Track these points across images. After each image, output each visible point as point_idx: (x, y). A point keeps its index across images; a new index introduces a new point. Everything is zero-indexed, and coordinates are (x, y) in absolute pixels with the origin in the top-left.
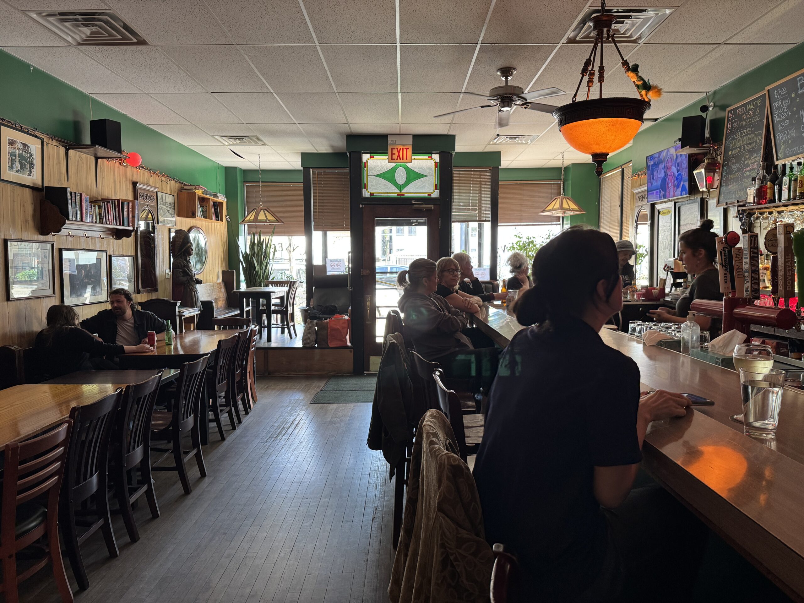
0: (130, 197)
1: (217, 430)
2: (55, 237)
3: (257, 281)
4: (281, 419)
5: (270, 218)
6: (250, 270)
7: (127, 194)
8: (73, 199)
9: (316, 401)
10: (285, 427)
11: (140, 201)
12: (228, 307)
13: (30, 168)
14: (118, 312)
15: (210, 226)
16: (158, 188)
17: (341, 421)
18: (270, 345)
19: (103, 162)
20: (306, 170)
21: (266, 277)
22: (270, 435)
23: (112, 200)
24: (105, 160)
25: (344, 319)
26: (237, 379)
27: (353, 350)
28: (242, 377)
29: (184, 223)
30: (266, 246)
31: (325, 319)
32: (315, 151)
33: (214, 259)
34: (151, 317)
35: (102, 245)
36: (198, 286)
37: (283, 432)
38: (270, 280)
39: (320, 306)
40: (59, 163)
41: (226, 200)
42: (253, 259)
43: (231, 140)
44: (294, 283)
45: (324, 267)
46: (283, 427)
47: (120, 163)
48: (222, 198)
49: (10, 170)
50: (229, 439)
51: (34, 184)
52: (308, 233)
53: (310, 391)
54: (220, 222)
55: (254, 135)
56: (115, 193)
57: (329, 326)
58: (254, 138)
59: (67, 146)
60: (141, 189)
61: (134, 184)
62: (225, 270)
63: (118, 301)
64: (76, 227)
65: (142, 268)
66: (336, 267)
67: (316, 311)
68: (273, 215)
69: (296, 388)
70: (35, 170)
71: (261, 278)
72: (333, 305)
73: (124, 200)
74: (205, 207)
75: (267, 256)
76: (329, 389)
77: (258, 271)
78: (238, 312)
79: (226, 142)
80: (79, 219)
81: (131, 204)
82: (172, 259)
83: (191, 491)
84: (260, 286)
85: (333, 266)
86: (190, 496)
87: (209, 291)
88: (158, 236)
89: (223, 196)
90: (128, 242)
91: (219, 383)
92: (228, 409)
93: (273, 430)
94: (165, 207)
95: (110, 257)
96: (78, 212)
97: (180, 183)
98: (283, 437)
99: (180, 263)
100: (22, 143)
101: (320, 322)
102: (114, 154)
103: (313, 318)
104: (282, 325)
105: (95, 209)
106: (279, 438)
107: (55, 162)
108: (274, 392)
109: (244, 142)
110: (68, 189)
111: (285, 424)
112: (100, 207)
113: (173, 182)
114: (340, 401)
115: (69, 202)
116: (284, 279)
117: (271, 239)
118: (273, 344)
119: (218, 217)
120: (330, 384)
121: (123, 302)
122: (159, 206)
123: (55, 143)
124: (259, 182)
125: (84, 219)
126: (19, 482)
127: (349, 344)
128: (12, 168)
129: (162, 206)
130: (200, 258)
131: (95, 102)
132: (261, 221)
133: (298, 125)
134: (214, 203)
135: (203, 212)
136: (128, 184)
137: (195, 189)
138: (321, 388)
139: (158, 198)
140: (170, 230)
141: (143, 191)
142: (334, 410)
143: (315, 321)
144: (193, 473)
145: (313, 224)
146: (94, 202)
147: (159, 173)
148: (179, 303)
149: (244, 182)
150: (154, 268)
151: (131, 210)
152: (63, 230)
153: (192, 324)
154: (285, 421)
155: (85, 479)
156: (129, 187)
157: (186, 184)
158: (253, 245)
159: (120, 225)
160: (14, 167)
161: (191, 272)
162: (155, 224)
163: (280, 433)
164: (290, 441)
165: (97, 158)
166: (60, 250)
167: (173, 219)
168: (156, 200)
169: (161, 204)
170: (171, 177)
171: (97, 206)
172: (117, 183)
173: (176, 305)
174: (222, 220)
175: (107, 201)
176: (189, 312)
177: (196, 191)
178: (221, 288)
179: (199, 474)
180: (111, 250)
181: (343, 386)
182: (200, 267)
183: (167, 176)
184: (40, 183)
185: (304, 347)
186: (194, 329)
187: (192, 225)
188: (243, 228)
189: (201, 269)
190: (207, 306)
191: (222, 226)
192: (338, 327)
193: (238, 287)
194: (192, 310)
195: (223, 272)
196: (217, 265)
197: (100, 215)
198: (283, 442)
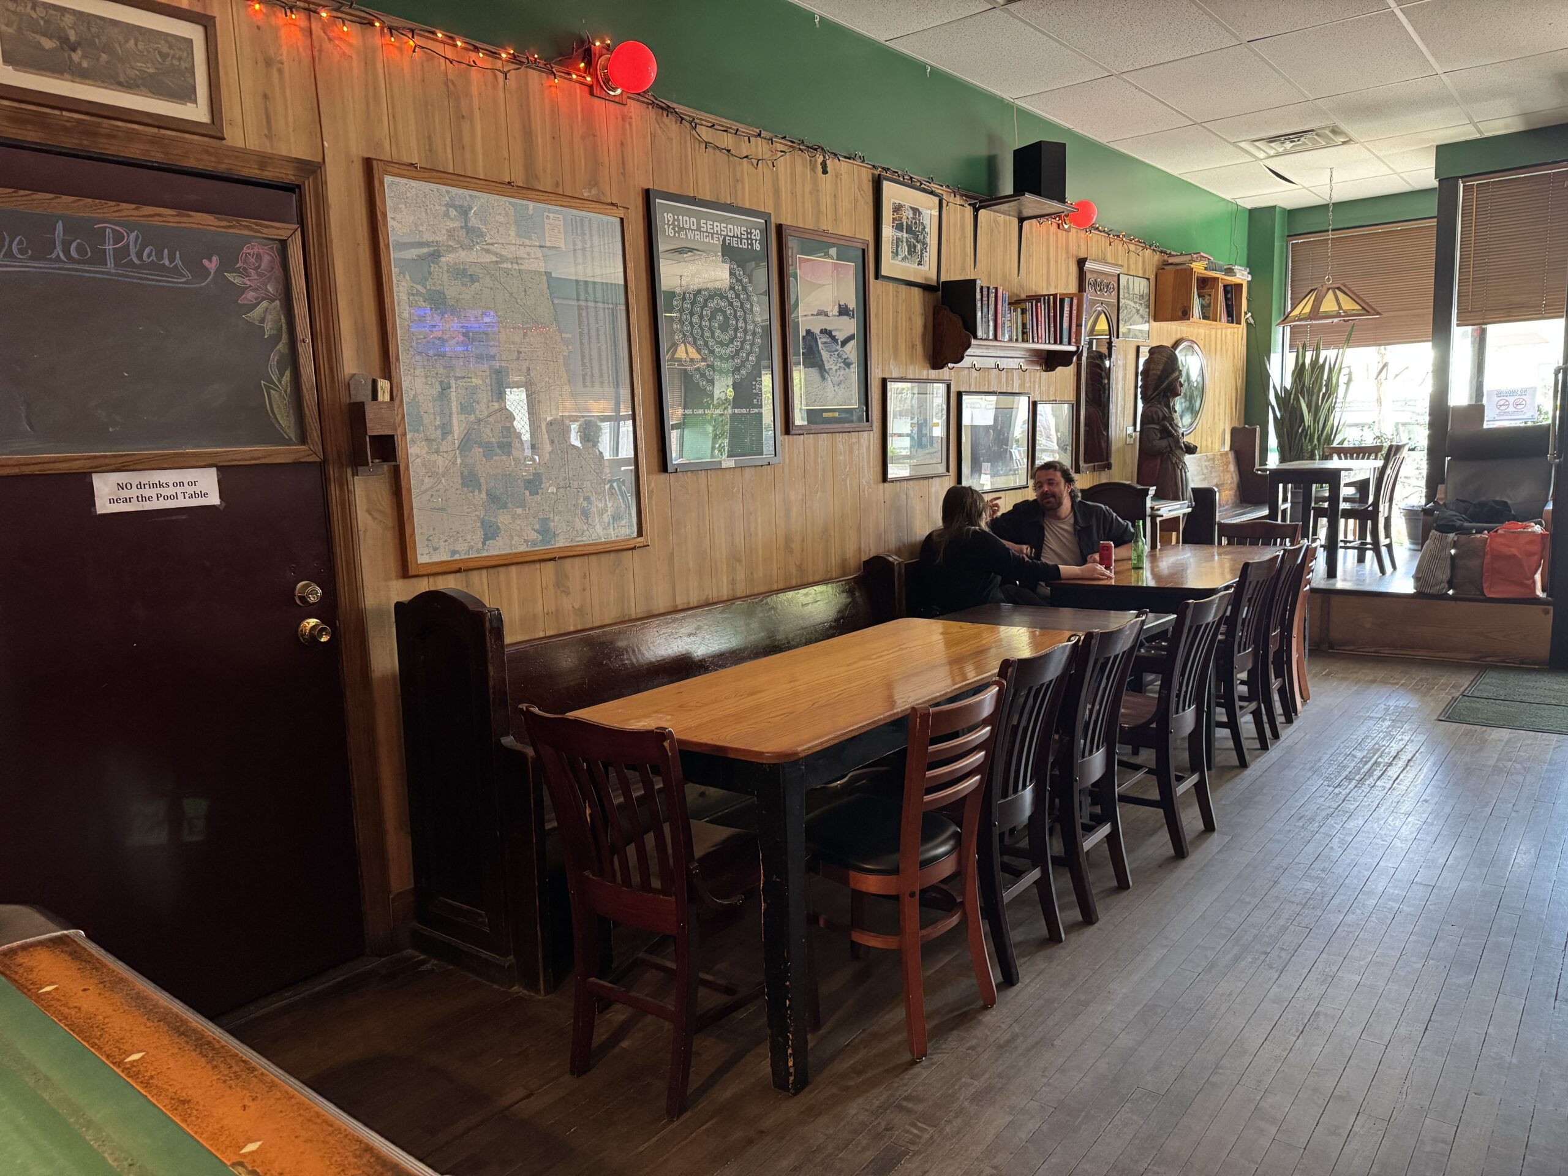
0: (1073, 288)
1: (1231, 744)
2: (952, 372)
3: (1304, 447)
4: (1369, 744)
5: (1348, 305)
6: (1292, 427)
7: (1067, 285)
8: (985, 299)
9: (1450, 715)
10: (1380, 763)
11: (1089, 295)
12: (1241, 502)
13: (922, 250)
14: (1048, 503)
15: (1213, 336)
16: (1122, 266)
17: (1527, 770)
18: (1335, 585)
19: (1031, 225)
20: (1447, 184)
21: (1326, 439)
22: (1346, 773)
23: (1044, 296)
24: (1034, 221)
25: (1533, 533)
26: (1273, 648)
27: (1551, 608)
28: (1281, 646)
29: (1165, 332)
30: (1331, 371)
31: (1476, 533)
32: (1477, 136)
33: (1216, 404)
34: (1105, 516)
35: (1023, 384)
36: (1187, 458)
37: (1377, 773)
38: (1335, 445)
39: (1463, 501)
40: (963, 236)
41: (1250, 278)
42: (1298, 400)
43: (1273, 145)
44: (1399, 448)
45: (1476, 411)
46: (1376, 762)
47: (1059, 225)
48: (1243, 275)
49: (893, 258)
50: (1258, 766)
51: (926, 279)
52: (1441, 332)
53: (1433, 692)
54: (1234, 325)
55: (1325, 123)
56: (1048, 284)
57: (1488, 549)
58: (1327, 132)
59: (976, 203)
60: (1093, 272)
61: (1081, 262)
62: (1237, 425)
63: (1051, 482)
64: (985, 352)
65: (1086, 425)
66: (1511, 409)
67: (1454, 513)
68: (1355, 298)
69: (1397, 684)
70: (928, 254)
71: (1316, 442)
72: (1498, 498)
73: (1064, 294)
74: (1207, 297)
75: (1330, 391)
76: (1485, 695)
77: (1309, 427)
78: (1266, 512)
79: (1263, 151)
80: (991, 336)
81: (1075, 301)
82: (1140, 405)
83: (1188, 855)
84: (1312, 457)
85: (1502, 408)
86: (1186, 862)
87: (1204, 469)
88: (1117, 362)
89: (1245, 270)
90: (1065, 373)
91: (1239, 652)
92: (1253, 706)
93: (1353, 764)
94: (1132, 304)
95: (1035, 404)
96: (991, 324)
97: (1161, 252)
98: (1378, 783)
99: (1156, 413)
100: (911, 207)
101: (1463, 537)
102: (1054, 206)
103: (1445, 528)
104: (1362, 544)
105: (1017, 316)
106: (1368, 782)
107: (958, 235)
108: (1344, 685)
109: (1304, 144)
110: (978, 282)
111: (1381, 756)
112: (1024, 312)
113: (1148, 252)
114: (1518, 724)
115: (979, 304)
116: (1369, 441)
117: (1343, 354)
118: (1340, 584)
119: (1232, 316)
120: (1487, 684)
121: (1058, 484)
122: (1122, 301)
123: (958, 200)
124: (1328, 231)
125: (999, 337)
126: (929, 774)
127: (1539, 593)
128: (897, 254)
129: (1127, 302)
130: (1191, 402)
131: (1023, 114)
132: (1327, 316)
133: (1442, 76)
134: (1225, 286)
135: (1203, 306)
136: (1071, 264)
137: (1192, 260)
138: (1462, 689)
139: (1121, 287)
140: (1138, 348)
141: (1095, 275)
142: (1503, 743)
143: (1451, 536)
144: (1191, 819)
145: (1455, 311)
146: (1016, 303)
147: (1124, 236)
148: (1152, 490)
149: (1289, 236)
150: (1107, 426)
151: (1074, 312)
152: (966, 358)
153: (1174, 534)
154: (1378, 750)
155: (1016, 791)
156: (1071, 270)
157: (1173, 253)
158: (1299, 371)
159: (1055, 343)
160: (900, 252)
161: (1176, 431)
162: (1113, 339)
163: (1369, 773)
164: (1396, 793)
165: (1021, 220)
166: (960, 395)
167: (1145, 327)
168: (1116, 290)
169: (1124, 298)
170: (1146, 242)
171: (1019, 310)
172: (1052, 263)
173: (1147, 495)
174: (1239, 323)
175: (1037, 299)
176: (1170, 508)
177: (1194, 265)
178: (1227, 464)
179: (1201, 826)
180: (1037, 393)
181: (1523, 691)
182: (1190, 420)
183: (1138, 241)
184: (935, 277)
185: (1419, 595)
186: (1178, 542)
187: (1179, 337)
188: (1280, 335)
189: (1191, 424)
190: (1204, 498)
191: (1236, 335)
192: (1514, 551)
193: (1264, 459)
194: (1176, 505)
195: (1234, 431)
196: (1222, 417)
197: (1024, 325)
198: (1377, 793)
